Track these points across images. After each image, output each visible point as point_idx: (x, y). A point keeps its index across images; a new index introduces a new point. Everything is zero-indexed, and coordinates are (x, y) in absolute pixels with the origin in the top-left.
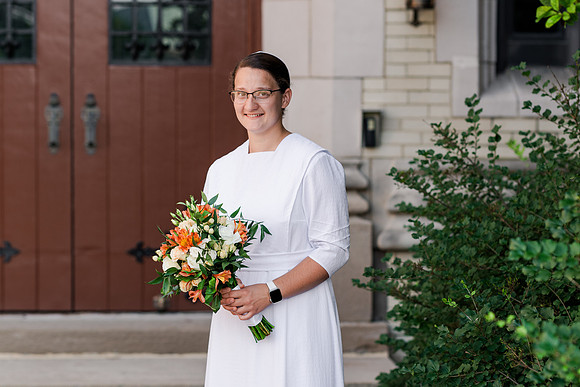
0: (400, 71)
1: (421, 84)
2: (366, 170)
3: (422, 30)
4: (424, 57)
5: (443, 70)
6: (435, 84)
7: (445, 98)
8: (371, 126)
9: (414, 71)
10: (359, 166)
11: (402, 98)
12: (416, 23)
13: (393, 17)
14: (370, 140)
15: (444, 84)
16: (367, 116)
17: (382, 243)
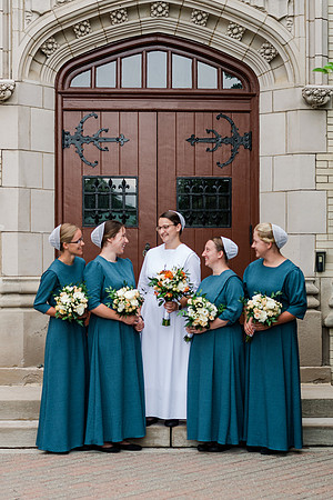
2: (317, 282)
8: (320, 261)
10: (314, 282)
13: (331, 201)
14: (320, 268)
16: (318, 255)
17: (327, 322)
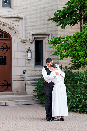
0: (27, 66)
1: (29, 67)
3: (29, 62)
4: (29, 64)
5: (31, 66)
6: (30, 67)
7: (31, 69)
9: (28, 66)
11: (27, 69)
12: (28, 61)
13: (26, 60)
14: (24, 73)
15: (31, 67)
16: (24, 70)
17: (26, 83)
